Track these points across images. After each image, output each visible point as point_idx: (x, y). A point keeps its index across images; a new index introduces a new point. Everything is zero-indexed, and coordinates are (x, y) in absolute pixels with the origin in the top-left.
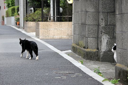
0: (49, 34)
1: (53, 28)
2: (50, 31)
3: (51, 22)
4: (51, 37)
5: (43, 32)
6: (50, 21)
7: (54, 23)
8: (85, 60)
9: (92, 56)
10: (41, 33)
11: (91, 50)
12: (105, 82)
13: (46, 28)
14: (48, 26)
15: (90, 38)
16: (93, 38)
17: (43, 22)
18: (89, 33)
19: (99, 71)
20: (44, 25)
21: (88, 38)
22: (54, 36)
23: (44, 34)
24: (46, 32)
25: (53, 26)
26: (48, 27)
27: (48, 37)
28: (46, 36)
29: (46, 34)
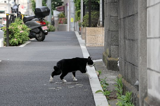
0: (97, 41)
1: (102, 34)
2: (98, 38)
3: (101, 27)
4: (99, 45)
5: (90, 39)
6: (99, 26)
7: (103, 29)
8: (108, 70)
9: (115, 66)
10: (88, 40)
11: (113, 59)
12: (99, 93)
13: (94, 35)
14: (95, 32)
15: (113, 45)
16: (116, 45)
17: (90, 27)
18: (112, 40)
19: (105, 82)
20: (91, 31)
21: (111, 46)
22: (103, 43)
23: (91, 41)
24: (93, 39)
25: (102, 32)
26: (95, 34)
27: (95, 44)
28: (94, 43)
29: (93, 41)
